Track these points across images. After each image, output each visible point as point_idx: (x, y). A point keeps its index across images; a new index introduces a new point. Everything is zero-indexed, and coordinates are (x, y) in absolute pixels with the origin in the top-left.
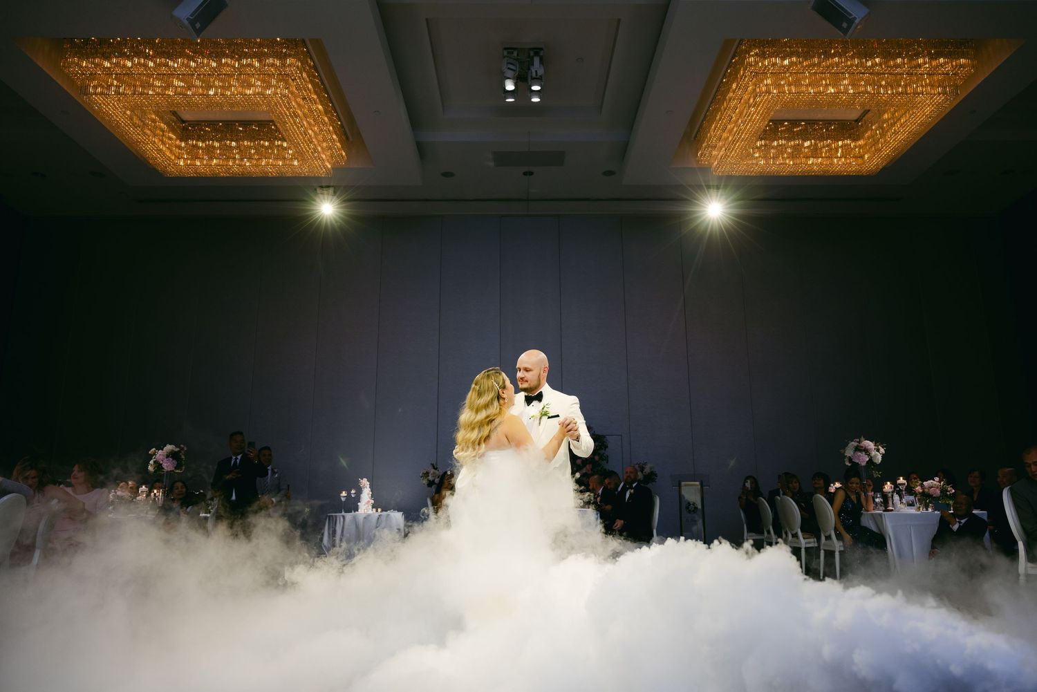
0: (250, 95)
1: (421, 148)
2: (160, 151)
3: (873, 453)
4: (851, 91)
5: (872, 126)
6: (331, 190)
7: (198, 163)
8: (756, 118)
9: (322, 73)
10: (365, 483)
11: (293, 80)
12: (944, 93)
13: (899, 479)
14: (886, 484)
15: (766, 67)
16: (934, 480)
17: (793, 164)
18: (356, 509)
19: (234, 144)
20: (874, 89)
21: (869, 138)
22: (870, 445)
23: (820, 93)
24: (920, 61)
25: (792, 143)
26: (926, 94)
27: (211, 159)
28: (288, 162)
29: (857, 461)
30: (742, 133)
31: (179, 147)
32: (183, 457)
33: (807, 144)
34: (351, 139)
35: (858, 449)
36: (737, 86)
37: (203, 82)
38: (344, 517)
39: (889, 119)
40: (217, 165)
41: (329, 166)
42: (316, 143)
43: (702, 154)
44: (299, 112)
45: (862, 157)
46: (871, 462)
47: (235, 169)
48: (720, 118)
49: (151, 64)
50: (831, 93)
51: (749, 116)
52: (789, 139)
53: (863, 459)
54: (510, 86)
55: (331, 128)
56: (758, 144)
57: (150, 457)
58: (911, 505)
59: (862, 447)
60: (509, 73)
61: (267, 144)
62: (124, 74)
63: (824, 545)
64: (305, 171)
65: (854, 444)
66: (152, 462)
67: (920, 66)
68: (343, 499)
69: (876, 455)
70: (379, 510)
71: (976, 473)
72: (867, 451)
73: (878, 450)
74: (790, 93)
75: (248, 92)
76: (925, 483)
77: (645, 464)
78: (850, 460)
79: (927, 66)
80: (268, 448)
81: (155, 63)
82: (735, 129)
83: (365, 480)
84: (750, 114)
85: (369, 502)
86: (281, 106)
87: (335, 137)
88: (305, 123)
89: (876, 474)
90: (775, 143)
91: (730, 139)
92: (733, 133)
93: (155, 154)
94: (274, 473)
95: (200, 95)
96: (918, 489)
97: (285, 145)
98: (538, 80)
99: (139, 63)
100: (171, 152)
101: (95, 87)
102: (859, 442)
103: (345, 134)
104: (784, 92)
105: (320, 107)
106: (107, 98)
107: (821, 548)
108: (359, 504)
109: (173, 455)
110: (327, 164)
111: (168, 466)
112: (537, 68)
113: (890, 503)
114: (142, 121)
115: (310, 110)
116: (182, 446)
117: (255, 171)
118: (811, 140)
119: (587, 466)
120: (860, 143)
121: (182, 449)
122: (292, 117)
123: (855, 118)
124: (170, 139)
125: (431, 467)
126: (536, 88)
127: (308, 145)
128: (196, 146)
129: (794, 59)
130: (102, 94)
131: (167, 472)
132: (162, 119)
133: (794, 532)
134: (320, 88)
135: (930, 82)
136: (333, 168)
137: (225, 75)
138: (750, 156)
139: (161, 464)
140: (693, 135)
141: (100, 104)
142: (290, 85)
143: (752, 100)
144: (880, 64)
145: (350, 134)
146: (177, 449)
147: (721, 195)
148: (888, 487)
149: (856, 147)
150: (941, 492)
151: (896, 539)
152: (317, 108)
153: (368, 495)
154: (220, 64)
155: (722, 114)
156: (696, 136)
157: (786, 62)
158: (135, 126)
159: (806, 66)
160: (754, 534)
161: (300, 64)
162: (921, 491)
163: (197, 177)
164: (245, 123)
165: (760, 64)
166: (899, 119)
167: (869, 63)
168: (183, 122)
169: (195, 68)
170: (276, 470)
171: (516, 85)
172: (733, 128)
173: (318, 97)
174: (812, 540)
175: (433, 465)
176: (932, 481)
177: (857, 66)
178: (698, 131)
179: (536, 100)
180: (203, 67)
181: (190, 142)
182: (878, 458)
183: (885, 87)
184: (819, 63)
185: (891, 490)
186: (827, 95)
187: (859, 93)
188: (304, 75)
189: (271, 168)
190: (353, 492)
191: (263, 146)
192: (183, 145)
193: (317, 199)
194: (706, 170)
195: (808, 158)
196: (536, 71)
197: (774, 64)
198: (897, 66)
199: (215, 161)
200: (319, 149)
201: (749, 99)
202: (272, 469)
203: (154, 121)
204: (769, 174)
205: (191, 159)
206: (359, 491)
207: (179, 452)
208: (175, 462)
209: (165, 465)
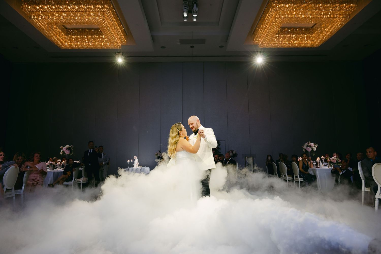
0: (90, 19)
1: (153, 38)
2: (58, 39)
3: (313, 147)
4: (310, 17)
5: (317, 29)
6: (121, 53)
7: (73, 44)
8: (276, 27)
9: (116, 10)
10: (136, 157)
11: (106, 13)
12: (345, 17)
13: (322, 156)
14: (318, 158)
15: (279, 8)
16: (334, 157)
17: (289, 43)
18: (133, 166)
19: (85, 37)
20: (319, 16)
21: (316, 34)
22: (312, 144)
23: (299, 17)
24: (336, 5)
25: (288, 36)
26: (338, 18)
27: (77, 42)
28: (105, 43)
29: (307, 150)
30: (270, 33)
31: (66, 38)
32: (72, 149)
33: (294, 36)
34: (128, 35)
35: (308, 146)
36: (269, 15)
37: (73, 14)
38: (129, 169)
39: (324, 27)
40: (80, 45)
41: (120, 45)
42: (115, 36)
43: (255, 40)
44: (109, 25)
45: (314, 41)
46: (312, 150)
47: (86, 46)
48: (262, 27)
49: (54, 7)
50: (303, 17)
51: (273, 26)
52: (287, 34)
53: (310, 149)
54: (185, 15)
55: (120, 31)
56: (276, 36)
57: (61, 149)
58: (326, 166)
59: (309, 145)
60: (185, 10)
61: (97, 37)
62: (44, 11)
63: (295, 179)
64: (112, 47)
65: (307, 144)
66: (61, 151)
67: (336, 7)
68: (128, 163)
69: (314, 148)
70: (141, 167)
71: (349, 154)
72: (311, 147)
73: (315, 146)
74: (288, 18)
75: (90, 18)
76: (331, 158)
77: (233, 150)
78: (305, 150)
79: (339, 7)
80: (102, 146)
81: (55, 7)
82: (268, 31)
83: (136, 156)
84: (273, 25)
85: (137, 164)
86: (102, 23)
87: (122, 34)
88: (111, 29)
89: (314, 155)
90: (282, 36)
91: (266, 34)
92: (267, 32)
93: (57, 41)
94: (104, 155)
95: (72, 19)
96: (329, 160)
97: (104, 37)
98: (196, 13)
99: (49, 7)
100: (63, 40)
101: (34, 16)
102: (309, 143)
103: (126, 33)
104: (286, 17)
105: (116, 23)
106: (38, 20)
107: (294, 180)
108: (134, 164)
109: (68, 149)
110: (119, 44)
111: (67, 152)
112: (195, 8)
113: (319, 165)
114: (52, 29)
115: (113, 24)
116: (72, 145)
117: (94, 47)
118: (295, 34)
120: (313, 35)
121: (72, 146)
122: (106, 27)
123: (312, 26)
124: (62, 35)
125: (159, 152)
126: (195, 16)
127: (112, 37)
128: (71, 38)
129: (290, 5)
130: (36, 19)
131: (67, 154)
132: (59, 28)
133: (285, 175)
134: (116, 16)
135: (340, 13)
136: (121, 46)
137: (81, 11)
138: (273, 40)
140: (252, 33)
141: (36, 23)
142: (105, 15)
143: (274, 20)
144: (322, 7)
145: (127, 33)
146: (70, 147)
147: (262, 55)
148: (318, 159)
149: (311, 37)
150: (336, 161)
151: (320, 177)
152: (115, 24)
153: (137, 161)
154: (79, 7)
155: (263, 25)
156: (253, 33)
157: (287, 6)
158: (49, 31)
159: (294, 7)
160: (271, 175)
161: (108, 7)
162: (329, 161)
163: (73, 49)
164: (90, 29)
165: (277, 7)
166: (328, 27)
167: (318, 6)
168: (67, 28)
169: (70, 9)
170: (105, 154)
171: (188, 15)
172: (267, 30)
173: (116, 20)
174: (291, 177)
175: (159, 151)
176: (333, 157)
177: (313, 7)
178: (254, 31)
179: (195, 20)
180: (73, 8)
181: (70, 36)
182: (315, 149)
183: (323, 15)
184: (299, 6)
185: (319, 160)
186: (302, 18)
187: (313, 17)
188: (110, 11)
189: (99, 46)
190: (132, 160)
191: (96, 37)
192: (67, 37)
193: (117, 57)
194: (257, 45)
195: (293, 41)
196: (195, 9)
197: (283, 7)
198: (328, 7)
199: (79, 43)
200: (116, 39)
201: (273, 20)
202: (104, 154)
203: (56, 29)
204: (279, 47)
205: (70, 43)
206: (134, 160)
207: (71, 148)
208: (70, 151)
209: (66, 152)
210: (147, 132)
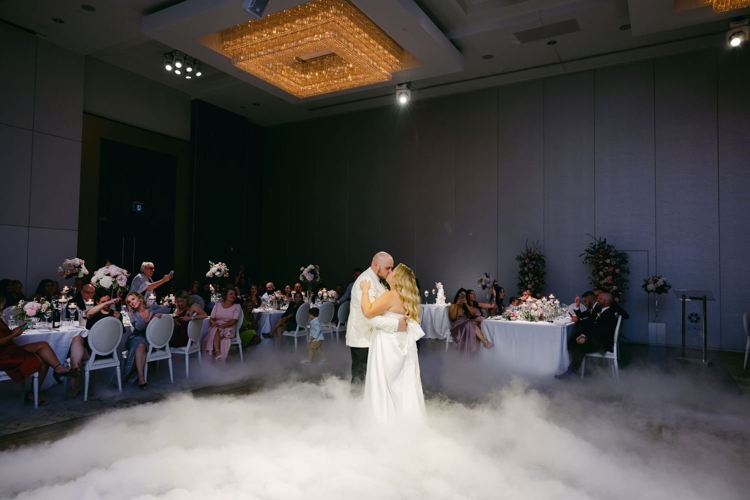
10: (440, 285)
18: (435, 302)
19: (324, 72)
32: (318, 273)
41: (388, 73)
57: (301, 272)
66: (302, 275)
68: (426, 296)
83: (440, 283)
85: (442, 298)
103: (398, 46)
108: (436, 299)
109: (312, 271)
110: (385, 72)
111: (309, 278)
116: (317, 266)
119: (608, 277)
121: (317, 268)
125: (485, 275)
131: (308, 281)
136: (391, 74)
139: (305, 277)
153: (442, 293)
168: (304, 61)
175: (486, 274)
190: (433, 291)
192: (303, 77)
193: (398, 94)
200: (375, 64)
206: (437, 291)
207: (315, 269)
208: (313, 276)
209: (307, 278)
210: (471, 234)
